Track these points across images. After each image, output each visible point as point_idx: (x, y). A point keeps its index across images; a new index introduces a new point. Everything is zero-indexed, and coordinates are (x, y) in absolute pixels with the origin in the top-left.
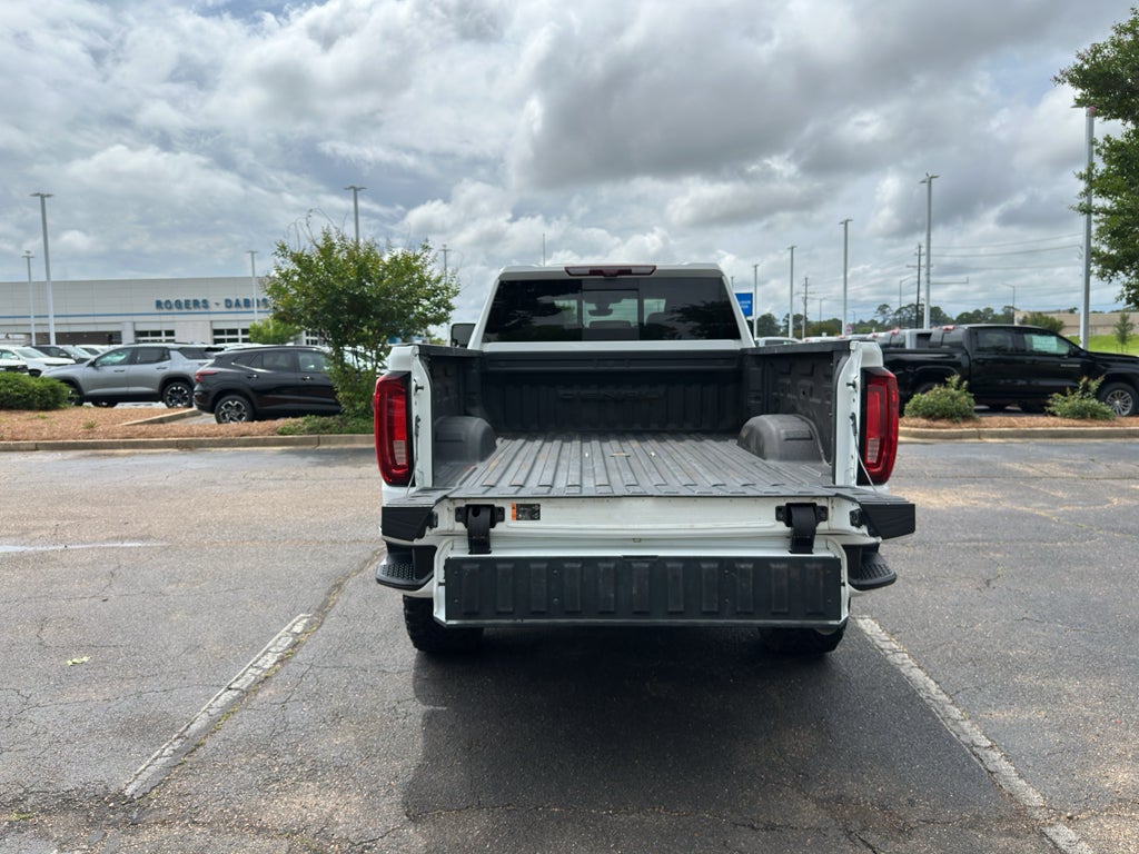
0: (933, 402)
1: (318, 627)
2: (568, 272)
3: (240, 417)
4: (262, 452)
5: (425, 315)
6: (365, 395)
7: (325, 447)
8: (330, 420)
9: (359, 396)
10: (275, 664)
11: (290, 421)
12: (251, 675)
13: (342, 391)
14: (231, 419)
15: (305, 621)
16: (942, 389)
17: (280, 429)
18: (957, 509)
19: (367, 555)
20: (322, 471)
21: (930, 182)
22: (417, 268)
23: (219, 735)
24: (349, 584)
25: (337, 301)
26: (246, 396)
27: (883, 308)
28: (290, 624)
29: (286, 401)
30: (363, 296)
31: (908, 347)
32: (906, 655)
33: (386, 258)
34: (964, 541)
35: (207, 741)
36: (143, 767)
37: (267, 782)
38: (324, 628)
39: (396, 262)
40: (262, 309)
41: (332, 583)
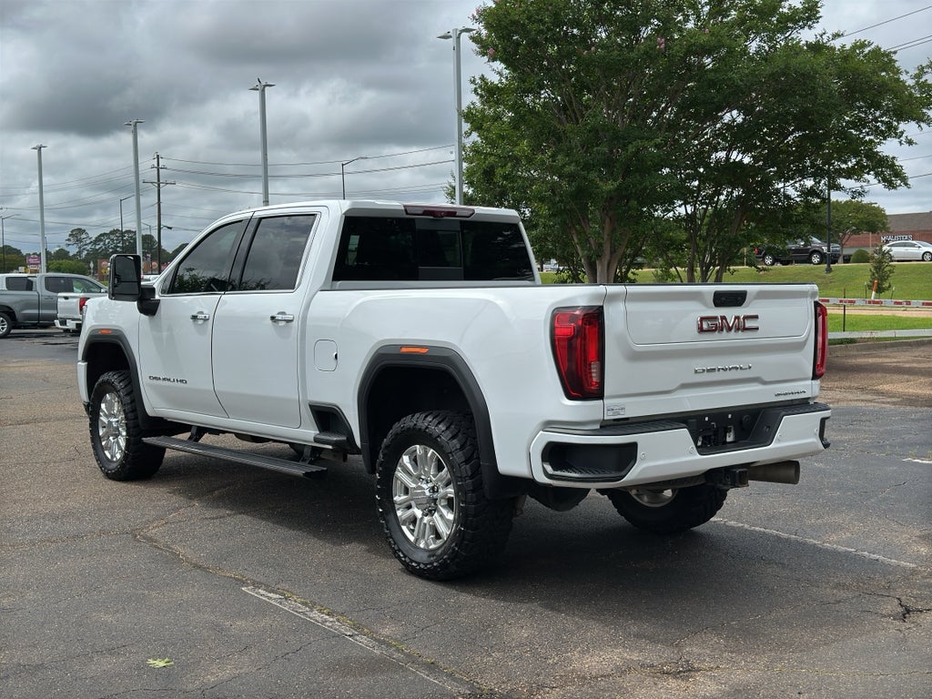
2: (407, 213)
10: (332, 617)
12: (339, 626)
15: (259, 591)
21: (263, 90)
27: (77, 234)
35: (431, 660)
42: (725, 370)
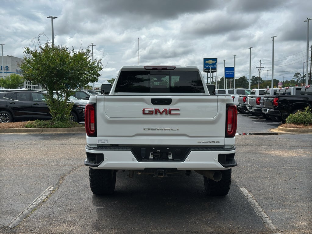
0: (297, 118)
1: (58, 189)
2: (145, 68)
3: (6, 121)
4: (19, 135)
5: (87, 78)
6: (62, 111)
7: (45, 133)
8: (47, 122)
9: (59, 112)
10: (46, 198)
11: (30, 122)
12: (38, 201)
13: (52, 109)
14: (3, 121)
15: (53, 187)
16: (301, 112)
17: (26, 126)
18: (292, 157)
19: (71, 169)
20: (46, 142)
22: (84, 58)
23: (33, 215)
24: (66, 177)
25: (51, 72)
26: (9, 111)
27: (297, 75)
28: (48, 188)
29: (26, 114)
30: (62, 70)
31: (292, 94)
32: (252, 197)
33: (72, 55)
34: (289, 167)
35: (30, 216)
36: (12, 221)
37: (51, 224)
38: (60, 189)
39: (76, 57)
40: (6, 71)
41: (60, 177)
42: (165, 130)
